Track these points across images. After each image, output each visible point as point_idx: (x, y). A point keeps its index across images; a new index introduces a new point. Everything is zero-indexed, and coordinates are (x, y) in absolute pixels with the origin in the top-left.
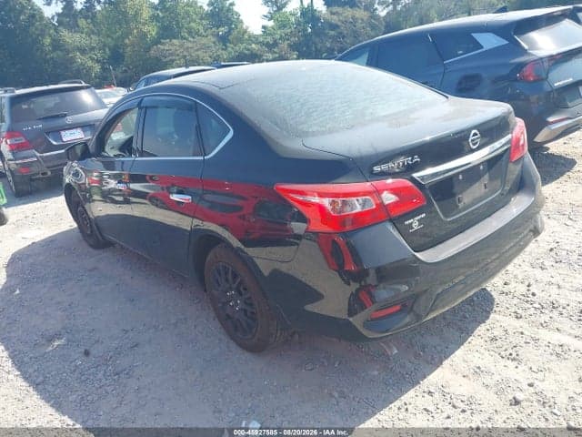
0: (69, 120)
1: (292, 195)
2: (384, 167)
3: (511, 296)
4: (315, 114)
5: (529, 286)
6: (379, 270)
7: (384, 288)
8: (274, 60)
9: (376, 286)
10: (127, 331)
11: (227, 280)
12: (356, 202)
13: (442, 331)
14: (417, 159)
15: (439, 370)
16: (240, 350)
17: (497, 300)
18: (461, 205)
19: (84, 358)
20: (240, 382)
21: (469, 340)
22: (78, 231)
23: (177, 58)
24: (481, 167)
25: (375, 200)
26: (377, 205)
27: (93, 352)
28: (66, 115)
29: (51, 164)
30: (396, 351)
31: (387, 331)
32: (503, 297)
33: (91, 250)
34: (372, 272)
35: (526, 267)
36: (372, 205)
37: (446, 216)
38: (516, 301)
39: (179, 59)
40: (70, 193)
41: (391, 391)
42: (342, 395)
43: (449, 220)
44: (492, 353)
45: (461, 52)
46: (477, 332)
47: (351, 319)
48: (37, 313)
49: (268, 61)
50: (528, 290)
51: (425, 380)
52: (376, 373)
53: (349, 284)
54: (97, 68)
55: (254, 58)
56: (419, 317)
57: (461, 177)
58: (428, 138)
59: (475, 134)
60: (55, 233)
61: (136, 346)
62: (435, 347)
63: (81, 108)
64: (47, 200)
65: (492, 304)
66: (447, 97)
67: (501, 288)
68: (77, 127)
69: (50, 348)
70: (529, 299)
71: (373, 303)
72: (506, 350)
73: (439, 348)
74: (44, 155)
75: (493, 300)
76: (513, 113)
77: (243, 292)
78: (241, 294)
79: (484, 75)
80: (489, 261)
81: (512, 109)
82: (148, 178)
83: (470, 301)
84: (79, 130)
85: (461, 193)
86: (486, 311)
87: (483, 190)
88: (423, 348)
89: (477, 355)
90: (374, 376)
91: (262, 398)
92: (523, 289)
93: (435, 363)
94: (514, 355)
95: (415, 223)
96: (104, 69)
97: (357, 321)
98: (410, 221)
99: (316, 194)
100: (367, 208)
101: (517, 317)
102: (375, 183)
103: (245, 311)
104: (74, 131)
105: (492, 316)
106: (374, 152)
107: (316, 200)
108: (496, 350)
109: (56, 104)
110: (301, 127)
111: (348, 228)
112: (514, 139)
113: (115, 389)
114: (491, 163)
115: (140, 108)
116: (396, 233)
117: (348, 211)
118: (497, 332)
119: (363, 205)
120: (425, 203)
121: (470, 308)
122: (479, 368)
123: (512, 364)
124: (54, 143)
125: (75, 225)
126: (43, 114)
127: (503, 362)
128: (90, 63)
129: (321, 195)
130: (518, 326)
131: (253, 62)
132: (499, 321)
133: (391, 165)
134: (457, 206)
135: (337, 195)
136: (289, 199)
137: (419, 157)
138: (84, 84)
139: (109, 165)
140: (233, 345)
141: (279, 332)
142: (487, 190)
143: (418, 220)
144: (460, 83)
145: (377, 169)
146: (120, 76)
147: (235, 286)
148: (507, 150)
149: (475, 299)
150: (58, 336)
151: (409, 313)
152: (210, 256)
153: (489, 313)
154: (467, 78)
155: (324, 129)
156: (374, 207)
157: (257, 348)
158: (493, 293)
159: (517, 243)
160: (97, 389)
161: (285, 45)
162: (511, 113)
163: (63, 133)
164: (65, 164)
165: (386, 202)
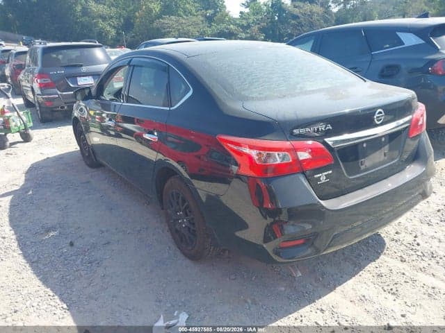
0: (84, 69)
1: (229, 145)
2: (302, 131)
3: (399, 243)
4: (256, 84)
5: (416, 237)
6: (290, 210)
7: (293, 225)
8: (246, 39)
9: (286, 222)
10: (103, 232)
11: (178, 203)
12: (277, 156)
13: (340, 263)
14: (330, 127)
15: (333, 293)
16: (182, 257)
17: (387, 245)
18: (363, 167)
19: (70, 248)
20: (179, 281)
21: (361, 273)
22: (80, 152)
23: (173, 30)
24: (383, 139)
25: (291, 156)
26: (293, 160)
27: (76, 244)
28: (82, 66)
29: (68, 101)
30: (300, 275)
31: (293, 258)
32: (393, 243)
33: (87, 168)
34: (285, 212)
35: (416, 222)
36: (289, 159)
37: (350, 175)
38: (403, 248)
39: (175, 31)
40: (76, 123)
41: (292, 304)
42: (254, 303)
43: (350, 178)
44: (377, 286)
45: (388, 46)
46: (367, 268)
47: (265, 246)
48: (42, 209)
49: (241, 39)
50: (415, 240)
51: (320, 300)
52: (283, 289)
53: (266, 219)
54: (113, 32)
55: (230, 35)
56: (318, 251)
57: (365, 145)
58: (347, 111)
59: (380, 113)
60: (65, 152)
61: (109, 243)
62: (332, 276)
63: (93, 61)
64: (62, 127)
65: (384, 248)
66: (365, 81)
67: (392, 236)
68: (89, 75)
69: (47, 237)
70: (414, 248)
71: (282, 235)
72: (388, 285)
73: (335, 276)
74: (64, 93)
75: (385, 244)
76: (416, 100)
77: (189, 214)
78: (187, 215)
79: (403, 66)
80: (384, 212)
81: (416, 96)
82: (136, 120)
83: (365, 242)
84: (91, 77)
85: (364, 157)
86: (377, 252)
87: (383, 158)
88: (323, 274)
89: (365, 286)
90: (281, 291)
91: (193, 296)
92: (410, 239)
93: (330, 288)
94: (394, 290)
95: (323, 177)
96: (118, 34)
97: (269, 247)
98: (318, 175)
99: (247, 146)
100: (285, 162)
101: (402, 261)
102: (293, 143)
103: (189, 228)
104: (87, 78)
105: (382, 257)
106: (295, 118)
107: (247, 151)
108: (380, 284)
109: (77, 57)
110: (243, 93)
111: (269, 175)
112: (414, 120)
113: (87, 274)
114: (392, 137)
115: (130, 66)
116: (306, 184)
117: (271, 162)
118: (384, 270)
119: (283, 159)
120: (333, 163)
121: (365, 248)
122: (364, 296)
123: (391, 297)
124: (71, 85)
125: (79, 148)
126: (65, 62)
127: (384, 294)
128: (108, 28)
129: (251, 147)
130: (401, 267)
131: (231, 39)
132: (386, 262)
133: (308, 129)
134: (360, 168)
135: (264, 149)
136: (226, 147)
137: (331, 126)
138: (98, 44)
139: (106, 106)
140: (178, 252)
141: (212, 247)
142: (386, 158)
143: (326, 175)
144: (382, 71)
145: (296, 131)
146: (129, 39)
147: (183, 208)
148: (407, 127)
149: (370, 241)
150: (53, 228)
151: (309, 247)
152: (168, 184)
153: (380, 254)
154: (389, 67)
155: (261, 96)
156: (291, 161)
157: (195, 257)
158: (385, 239)
159: (408, 201)
160: (74, 272)
161: (255, 28)
162: (413, 99)
163: (79, 79)
164: (75, 102)
165: (301, 158)
